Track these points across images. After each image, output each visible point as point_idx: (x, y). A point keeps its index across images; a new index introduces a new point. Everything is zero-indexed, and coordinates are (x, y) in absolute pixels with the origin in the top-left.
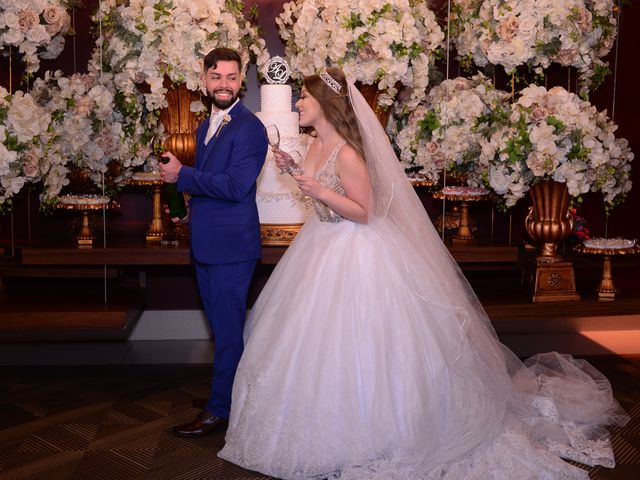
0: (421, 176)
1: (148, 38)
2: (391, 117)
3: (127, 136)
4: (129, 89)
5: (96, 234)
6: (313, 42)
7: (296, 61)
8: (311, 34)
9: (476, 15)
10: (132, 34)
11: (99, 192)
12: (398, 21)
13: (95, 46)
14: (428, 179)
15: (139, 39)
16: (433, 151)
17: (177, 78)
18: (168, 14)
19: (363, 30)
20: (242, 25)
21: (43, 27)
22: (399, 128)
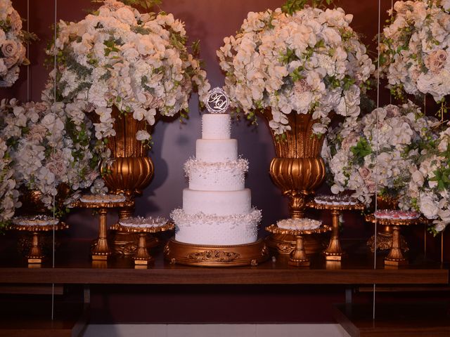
0: (354, 200)
1: (99, 72)
2: (325, 142)
3: (76, 160)
4: (78, 118)
5: (45, 252)
6: (250, 75)
8: (248, 66)
9: (406, 47)
10: (83, 68)
11: (49, 213)
12: (331, 56)
13: (48, 77)
14: (360, 202)
15: (90, 72)
16: (365, 176)
17: (124, 109)
18: (117, 50)
19: (298, 63)
20: (183, 57)
22: (333, 153)
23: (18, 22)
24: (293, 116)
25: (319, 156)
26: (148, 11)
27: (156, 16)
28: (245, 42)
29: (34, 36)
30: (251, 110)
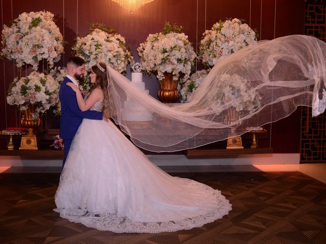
1: (93, 56)
2: (179, 83)
6: (150, 58)
7: (144, 64)
8: (149, 55)
9: (209, 48)
10: (87, 55)
12: (179, 51)
15: (89, 56)
18: (99, 48)
19: (168, 54)
20: (125, 51)
21: (55, 52)
22: (182, 88)
23: (61, 38)
25: (176, 89)
26: (111, 33)
27: (114, 35)
28: (148, 45)
29: (67, 42)
30: (150, 71)
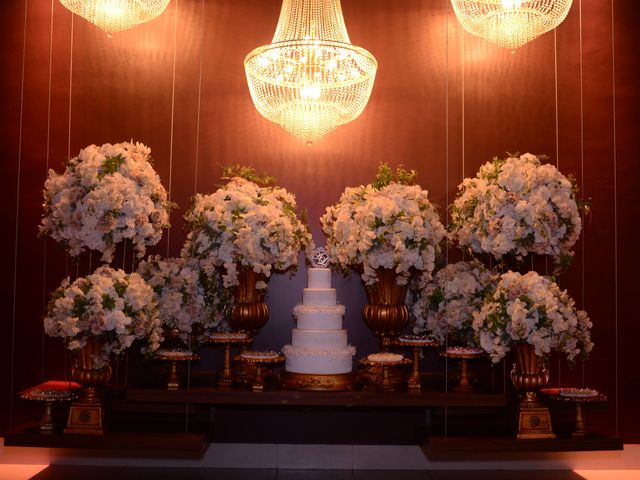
0: (430, 338)
1: (227, 234)
3: (207, 305)
4: (209, 269)
5: (181, 379)
7: (335, 250)
9: (472, 216)
10: (214, 232)
11: (184, 348)
12: (410, 223)
13: (186, 239)
14: (435, 341)
15: (220, 235)
16: (439, 319)
17: (246, 264)
18: (241, 218)
19: (385, 229)
20: (294, 222)
21: (150, 225)
22: (415, 300)
23: (164, 194)
24: (381, 270)
25: (403, 304)
26: (267, 186)
27: (272, 190)
28: (342, 212)
29: (175, 205)
30: (347, 265)
